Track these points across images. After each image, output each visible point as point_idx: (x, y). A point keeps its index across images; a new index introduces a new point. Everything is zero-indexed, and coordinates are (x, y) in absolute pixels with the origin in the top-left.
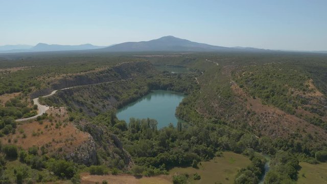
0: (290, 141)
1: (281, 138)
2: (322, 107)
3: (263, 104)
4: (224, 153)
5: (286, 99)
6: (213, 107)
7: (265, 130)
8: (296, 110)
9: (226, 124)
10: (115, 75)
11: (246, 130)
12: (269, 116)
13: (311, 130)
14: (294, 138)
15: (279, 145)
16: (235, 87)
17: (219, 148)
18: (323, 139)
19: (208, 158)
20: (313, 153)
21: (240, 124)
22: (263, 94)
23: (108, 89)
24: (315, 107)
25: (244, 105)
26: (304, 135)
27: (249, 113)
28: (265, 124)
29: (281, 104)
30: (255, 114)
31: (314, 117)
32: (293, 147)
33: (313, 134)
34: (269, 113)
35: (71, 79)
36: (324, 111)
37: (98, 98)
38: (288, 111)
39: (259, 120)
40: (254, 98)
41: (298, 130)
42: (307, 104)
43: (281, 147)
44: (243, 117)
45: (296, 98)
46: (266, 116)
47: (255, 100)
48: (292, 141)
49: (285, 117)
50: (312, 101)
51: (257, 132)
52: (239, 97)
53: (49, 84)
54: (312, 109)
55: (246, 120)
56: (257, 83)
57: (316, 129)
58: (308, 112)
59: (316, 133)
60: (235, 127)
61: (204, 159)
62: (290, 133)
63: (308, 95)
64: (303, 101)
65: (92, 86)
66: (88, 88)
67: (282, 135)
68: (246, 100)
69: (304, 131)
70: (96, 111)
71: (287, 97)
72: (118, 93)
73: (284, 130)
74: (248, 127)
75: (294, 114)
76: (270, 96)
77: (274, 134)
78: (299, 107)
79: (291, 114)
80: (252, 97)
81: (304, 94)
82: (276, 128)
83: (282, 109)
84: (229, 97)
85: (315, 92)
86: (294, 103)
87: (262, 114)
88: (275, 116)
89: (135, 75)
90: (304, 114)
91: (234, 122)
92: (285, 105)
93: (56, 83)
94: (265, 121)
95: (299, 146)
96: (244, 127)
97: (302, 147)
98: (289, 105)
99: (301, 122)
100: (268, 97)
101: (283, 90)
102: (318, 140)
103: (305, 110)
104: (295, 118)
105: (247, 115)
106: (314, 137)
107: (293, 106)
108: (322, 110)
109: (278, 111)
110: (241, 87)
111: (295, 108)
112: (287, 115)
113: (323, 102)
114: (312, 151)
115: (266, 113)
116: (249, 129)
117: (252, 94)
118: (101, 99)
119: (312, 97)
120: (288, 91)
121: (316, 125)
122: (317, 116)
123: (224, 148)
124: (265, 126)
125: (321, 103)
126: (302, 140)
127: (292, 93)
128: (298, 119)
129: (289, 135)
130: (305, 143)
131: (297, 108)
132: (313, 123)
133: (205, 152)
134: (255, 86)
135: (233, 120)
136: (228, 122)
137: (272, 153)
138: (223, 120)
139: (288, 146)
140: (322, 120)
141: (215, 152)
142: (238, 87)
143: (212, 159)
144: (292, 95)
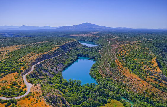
0: (143, 96)
1: (139, 93)
2: (160, 78)
3: (130, 72)
4: (111, 100)
5: (142, 71)
6: (107, 71)
7: (131, 87)
8: (146, 78)
9: (113, 81)
10: (62, 51)
11: (122, 86)
12: (133, 80)
13: (154, 90)
14: (145, 94)
15: (137, 97)
16: (117, 61)
17: (109, 97)
18: (160, 96)
19: (104, 104)
20: (155, 103)
21: (119, 82)
22: (130, 67)
23: (58, 60)
24: (156, 78)
25: (121, 72)
26: (150, 93)
27: (123, 77)
28: (131, 84)
29: (139, 74)
30: (126, 78)
31: (156, 83)
32: (145, 99)
33: (155, 93)
34: (133, 78)
35: (41, 57)
36: (161, 80)
37: (54, 65)
38: (142, 78)
39: (128, 82)
40: (126, 69)
41: (147, 90)
42: (152, 76)
43: (138, 98)
44: (120, 79)
45: (147, 71)
46: (132, 80)
47: (126, 70)
48: (144, 96)
49: (141, 82)
50: (155, 74)
51: (127, 88)
52: (119, 67)
53: (30, 63)
54: (155, 78)
55: (122, 80)
56: (128, 60)
57: (156, 90)
58: (152, 80)
59: (156, 93)
60: (117, 83)
61: (102, 104)
62: (143, 91)
63: (153, 71)
64: (150, 74)
65: (51, 59)
66: (49, 61)
67: (139, 92)
68: (122, 69)
69: (150, 91)
70: (53, 74)
71: (142, 70)
72: (63, 61)
73: (140, 89)
74: (123, 84)
75: (145, 80)
76: (134, 69)
77: (135, 91)
78: (148, 77)
79: (144, 80)
80: (125, 68)
81: (151, 70)
82: (136, 88)
83: (140, 76)
84: (114, 67)
85: (157, 69)
86: (146, 74)
87: (130, 78)
88: (136, 80)
89: (71, 48)
90: (150, 81)
91: (116, 81)
92: (141, 75)
93: (33, 61)
94: (131, 83)
95: (147, 99)
96: (121, 84)
97: (149, 99)
98: (143, 75)
99: (149, 86)
100: (133, 69)
101: (140, 66)
102: (157, 97)
103: (151, 79)
104: (146, 83)
105: (122, 78)
106: (155, 95)
107: (145, 76)
108: (160, 80)
109: (138, 78)
110: (120, 61)
111: (146, 77)
112: (142, 81)
113: (161, 75)
114: (154, 103)
115: (131, 78)
116: (123, 86)
117: (125, 66)
118: (55, 66)
119: (155, 72)
120: (143, 67)
121: (156, 88)
122: (157, 83)
123: (111, 98)
124: (131, 85)
125: (160, 75)
126: (149, 96)
127: (145, 68)
128: (147, 84)
129: (143, 92)
130: (150, 98)
131: (147, 77)
132: (155, 87)
133: (103, 100)
134: (127, 62)
135: (116, 80)
136: (114, 80)
137: (134, 101)
138: (111, 79)
139: (142, 98)
140: (160, 85)
141: (107, 100)
142: (119, 61)
143: (106, 104)
144: (145, 70)
